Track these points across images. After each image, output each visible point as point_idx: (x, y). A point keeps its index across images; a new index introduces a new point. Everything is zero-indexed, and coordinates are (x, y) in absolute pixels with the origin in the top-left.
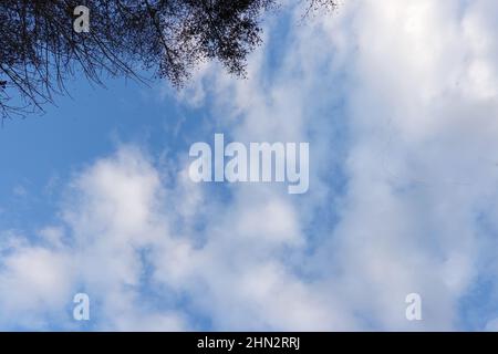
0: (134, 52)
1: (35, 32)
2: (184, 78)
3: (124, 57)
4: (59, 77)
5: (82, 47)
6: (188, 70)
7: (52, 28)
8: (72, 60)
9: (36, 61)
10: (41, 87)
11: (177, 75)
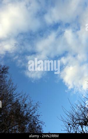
0: (5, 81)
1: (11, 104)
2: (6, 67)
3: (7, 83)
4: (19, 94)
5: (9, 93)
6: (3, 67)
7: (8, 101)
8: (14, 94)
9: (17, 101)
10: (23, 97)
11: (6, 69)
